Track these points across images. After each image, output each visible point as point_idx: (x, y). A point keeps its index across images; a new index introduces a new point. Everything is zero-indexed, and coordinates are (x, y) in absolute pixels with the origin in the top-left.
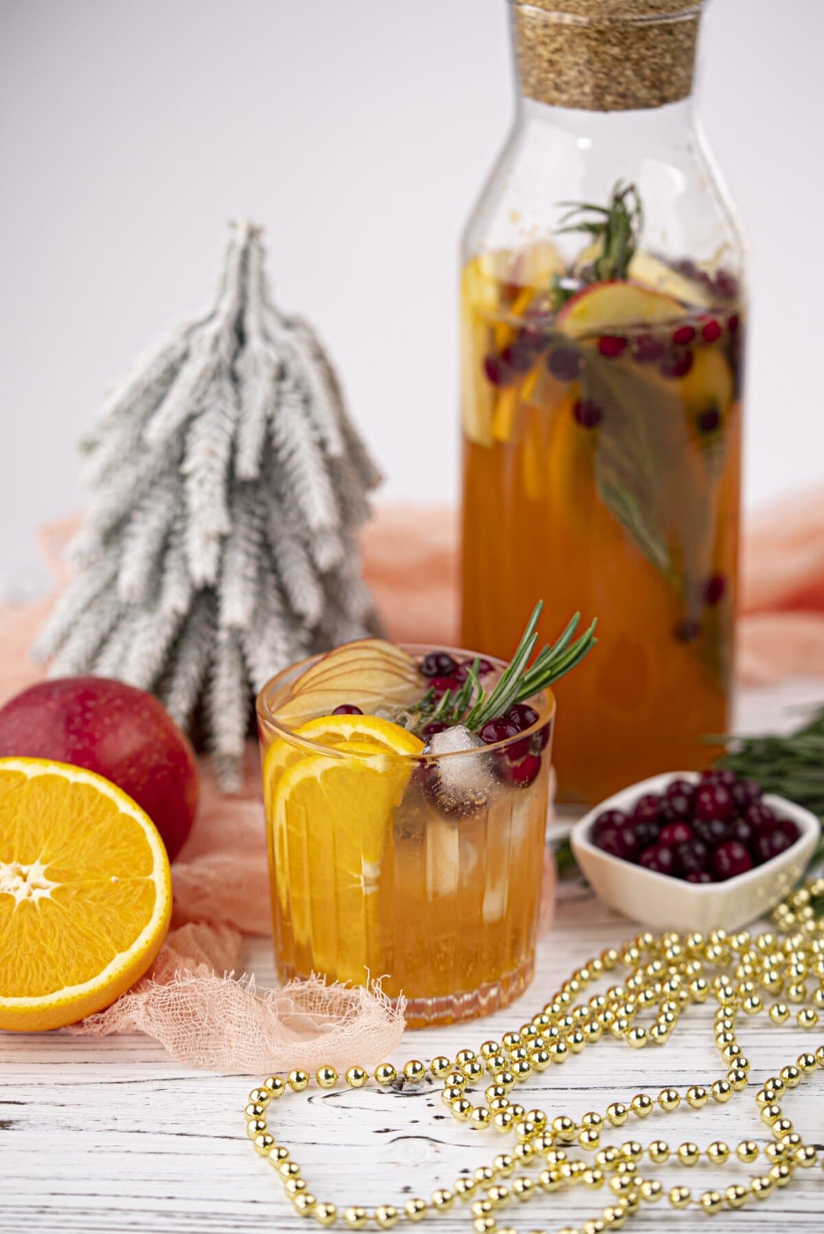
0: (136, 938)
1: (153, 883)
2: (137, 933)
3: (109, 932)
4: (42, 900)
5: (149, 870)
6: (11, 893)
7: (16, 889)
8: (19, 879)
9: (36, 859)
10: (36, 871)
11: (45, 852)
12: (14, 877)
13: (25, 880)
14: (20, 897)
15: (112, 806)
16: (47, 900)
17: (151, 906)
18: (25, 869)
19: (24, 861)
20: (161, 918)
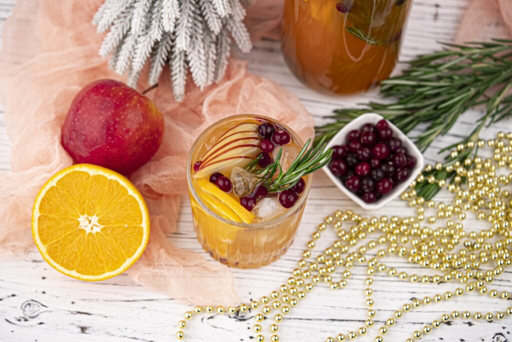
0: (135, 252)
1: (142, 228)
2: (135, 250)
3: (123, 248)
4: (97, 233)
5: (141, 222)
6: (84, 228)
7: (86, 226)
8: (88, 222)
9: (94, 214)
10: (95, 219)
11: (98, 212)
12: (85, 221)
13: (90, 223)
14: (88, 230)
15: (125, 190)
16: (100, 233)
17: (141, 238)
18: (90, 218)
19: (89, 214)
20: (145, 244)
